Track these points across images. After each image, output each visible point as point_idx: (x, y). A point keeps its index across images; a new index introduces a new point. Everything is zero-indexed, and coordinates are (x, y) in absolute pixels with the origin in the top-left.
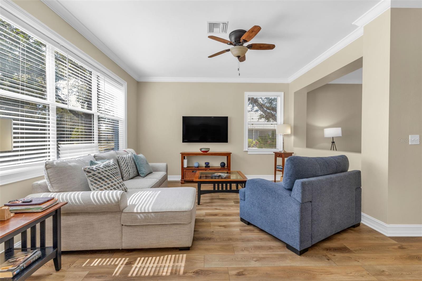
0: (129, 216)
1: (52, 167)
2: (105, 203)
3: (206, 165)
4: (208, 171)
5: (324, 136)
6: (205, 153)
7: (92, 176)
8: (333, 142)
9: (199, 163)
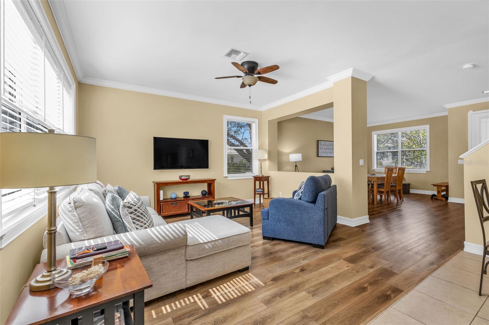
0: (196, 248)
1: (83, 205)
2: (171, 239)
3: (185, 195)
4: (190, 201)
5: (289, 161)
6: (185, 181)
7: (134, 211)
8: (296, 166)
9: (177, 194)
